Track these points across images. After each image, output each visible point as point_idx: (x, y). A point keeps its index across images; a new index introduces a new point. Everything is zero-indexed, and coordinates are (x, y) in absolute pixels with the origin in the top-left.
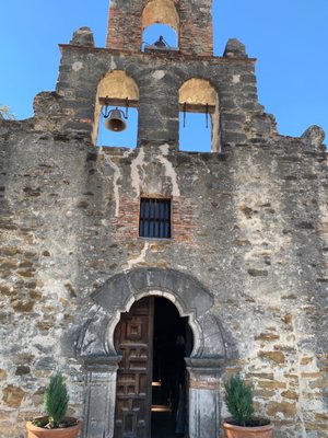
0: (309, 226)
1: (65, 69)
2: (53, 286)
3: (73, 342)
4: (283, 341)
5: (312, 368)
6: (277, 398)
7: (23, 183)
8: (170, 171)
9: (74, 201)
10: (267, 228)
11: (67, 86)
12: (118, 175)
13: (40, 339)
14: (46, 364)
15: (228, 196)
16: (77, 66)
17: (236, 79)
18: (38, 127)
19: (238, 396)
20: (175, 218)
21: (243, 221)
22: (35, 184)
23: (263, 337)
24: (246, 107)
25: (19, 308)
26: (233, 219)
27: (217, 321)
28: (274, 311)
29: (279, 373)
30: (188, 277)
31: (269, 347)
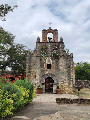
0: (69, 68)
1: (36, 46)
2: (38, 76)
3: (40, 82)
4: (64, 82)
5: (68, 85)
6: (63, 88)
7: (33, 63)
8: (51, 61)
9: (39, 65)
10: (63, 68)
11: (37, 49)
12: (44, 62)
13: (37, 81)
14: (38, 84)
15: (59, 64)
16: (38, 45)
17: (61, 46)
18: (34, 55)
19: (58, 88)
20: (52, 67)
21: (60, 67)
22: (34, 63)
23: (62, 81)
24: (62, 50)
25: (34, 78)
26: (59, 67)
27: (57, 79)
28: (64, 78)
29: (63, 85)
30: (53, 74)
31: (63, 82)
